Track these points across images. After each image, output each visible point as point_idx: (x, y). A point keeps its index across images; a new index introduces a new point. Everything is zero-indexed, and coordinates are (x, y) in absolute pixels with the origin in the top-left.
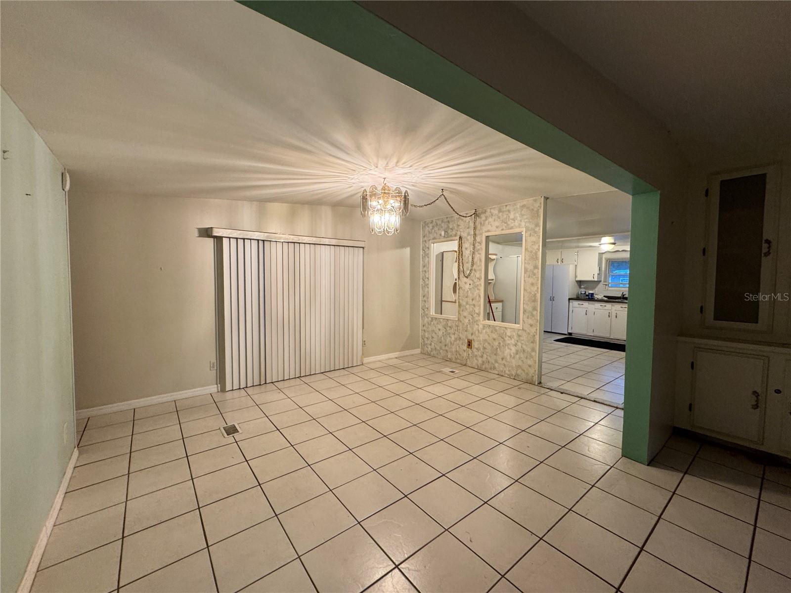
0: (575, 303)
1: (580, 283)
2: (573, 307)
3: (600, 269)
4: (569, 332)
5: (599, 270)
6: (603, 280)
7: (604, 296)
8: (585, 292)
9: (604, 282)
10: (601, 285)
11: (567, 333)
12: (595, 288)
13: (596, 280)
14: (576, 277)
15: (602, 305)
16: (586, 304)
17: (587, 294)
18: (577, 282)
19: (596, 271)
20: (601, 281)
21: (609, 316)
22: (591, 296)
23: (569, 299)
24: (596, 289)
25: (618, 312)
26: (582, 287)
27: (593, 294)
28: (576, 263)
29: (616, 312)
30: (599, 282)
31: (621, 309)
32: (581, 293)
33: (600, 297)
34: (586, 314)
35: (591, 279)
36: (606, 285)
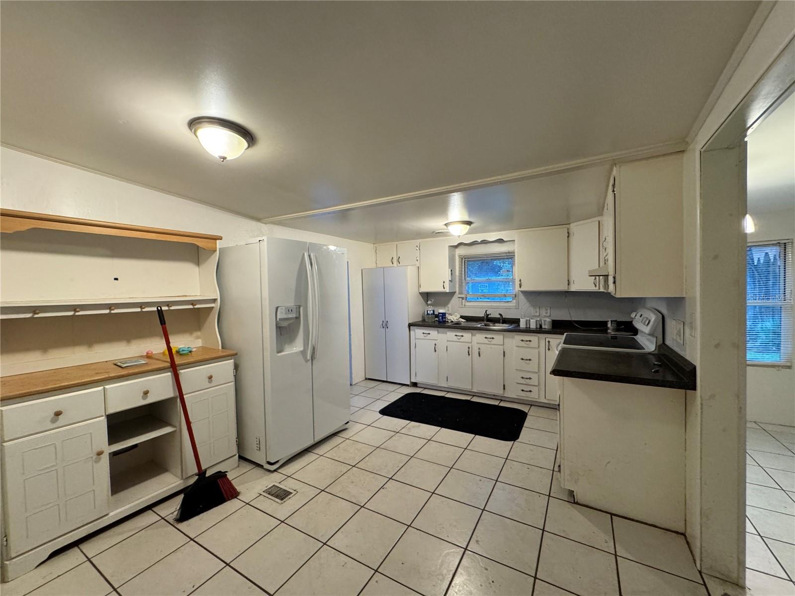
0: (418, 332)
1: (426, 296)
2: (415, 339)
3: (452, 272)
4: (413, 381)
5: (452, 274)
6: (457, 292)
7: (462, 317)
8: (434, 311)
9: (459, 294)
10: (455, 301)
11: (409, 383)
12: (448, 304)
13: (448, 291)
14: (419, 286)
15: (458, 334)
16: (434, 333)
17: (436, 313)
18: (422, 294)
19: (447, 277)
20: (455, 292)
21: (469, 355)
22: (442, 318)
23: (410, 325)
24: (450, 306)
25: (483, 347)
26: (429, 302)
27: (444, 314)
28: (418, 264)
29: (479, 346)
30: (451, 294)
31: (486, 341)
32: (428, 314)
33: (454, 318)
34: (435, 351)
35: (441, 289)
36: (463, 298)
